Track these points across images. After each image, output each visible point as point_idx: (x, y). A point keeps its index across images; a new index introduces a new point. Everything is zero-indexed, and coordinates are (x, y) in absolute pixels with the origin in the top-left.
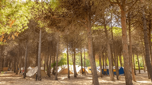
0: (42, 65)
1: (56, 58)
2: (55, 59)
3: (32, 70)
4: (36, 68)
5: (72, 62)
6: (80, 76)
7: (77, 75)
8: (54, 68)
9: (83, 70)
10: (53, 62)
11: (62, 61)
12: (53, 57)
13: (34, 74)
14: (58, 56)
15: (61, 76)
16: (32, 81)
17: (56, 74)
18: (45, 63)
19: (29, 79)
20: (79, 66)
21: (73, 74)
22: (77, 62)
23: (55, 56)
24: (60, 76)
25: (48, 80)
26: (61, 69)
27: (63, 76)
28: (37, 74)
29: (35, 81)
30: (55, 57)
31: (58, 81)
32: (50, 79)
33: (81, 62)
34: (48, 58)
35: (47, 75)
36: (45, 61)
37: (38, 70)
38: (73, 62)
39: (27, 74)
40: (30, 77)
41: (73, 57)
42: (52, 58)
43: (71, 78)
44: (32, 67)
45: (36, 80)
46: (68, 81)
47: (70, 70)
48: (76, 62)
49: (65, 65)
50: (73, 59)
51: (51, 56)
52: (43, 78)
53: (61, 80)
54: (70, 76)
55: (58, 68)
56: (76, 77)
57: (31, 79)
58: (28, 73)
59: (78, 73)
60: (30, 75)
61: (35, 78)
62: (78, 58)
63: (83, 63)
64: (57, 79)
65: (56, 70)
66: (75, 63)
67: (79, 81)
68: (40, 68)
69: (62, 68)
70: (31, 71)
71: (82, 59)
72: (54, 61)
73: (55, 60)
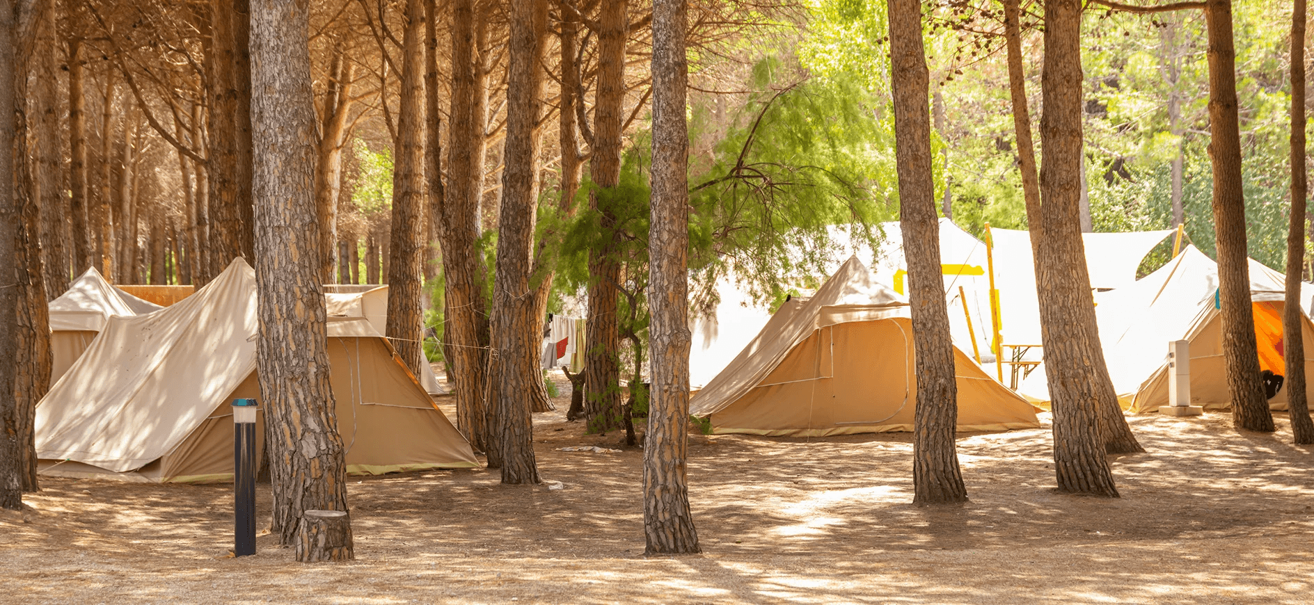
0: (348, 241)
1: (636, 71)
2: (612, 92)
3: (141, 333)
4: (227, 309)
5: (1003, 165)
6: (1199, 467)
7: (1124, 444)
8: (603, 301)
9: (1269, 329)
10: (571, 160)
11: (773, 137)
12: (569, 65)
13: (186, 422)
14: (682, 36)
15: (759, 470)
16: (171, 561)
17: (653, 431)
18: (404, 194)
19: (97, 524)
20: (1164, 253)
21: (1023, 416)
22: (1118, 170)
23: (613, 37)
24: (738, 472)
25: (493, 547)
26: (760, 317)
27: (797, 477)
28: (245, 415)
29: (219, 561)
30: (610, 70)
31: (710, 574)
32: (529, 517)
33: (1202, 168)
34: (467, 79)
35: (464, 455)
36: (403, 148)
37: (267, 345)
38: (1023, 162)
39: (41, 416)
40: (111, 491)
41: (1032, 49)
42: (550, 89)
43: (979, 506)
44: (126, 276)
45: (246, 545)
46: (928, 571)
47: (959, 339)
48: (1092, 170)
49: (839, 235)
50: (1033, 91)
51: (528, 46)
52: (388, 508)
53: (771, 554)
54: (966, 461)
55: (695, 290)
56: (1105, 488)
57: (132, 517)
58: (66, 398)
59: (1154, 395)
60: (110, 434)
61: (226, 501)
62: (1143, 63)
63: (1250, 178)
64: (685, 520)
65: (659, 330)
66: (1073, 185)
67: (1164, 563)
68: (315, 302)
69: (785, 309)
70: (131, 361)
71: (1246, 87)
72: (605, 147)
73: (610, 118)
